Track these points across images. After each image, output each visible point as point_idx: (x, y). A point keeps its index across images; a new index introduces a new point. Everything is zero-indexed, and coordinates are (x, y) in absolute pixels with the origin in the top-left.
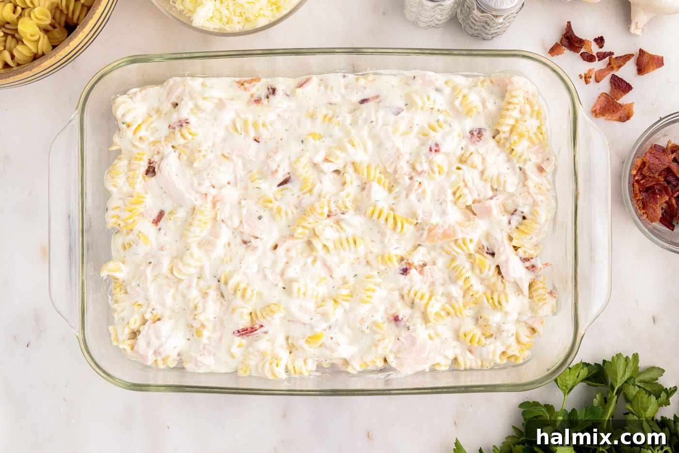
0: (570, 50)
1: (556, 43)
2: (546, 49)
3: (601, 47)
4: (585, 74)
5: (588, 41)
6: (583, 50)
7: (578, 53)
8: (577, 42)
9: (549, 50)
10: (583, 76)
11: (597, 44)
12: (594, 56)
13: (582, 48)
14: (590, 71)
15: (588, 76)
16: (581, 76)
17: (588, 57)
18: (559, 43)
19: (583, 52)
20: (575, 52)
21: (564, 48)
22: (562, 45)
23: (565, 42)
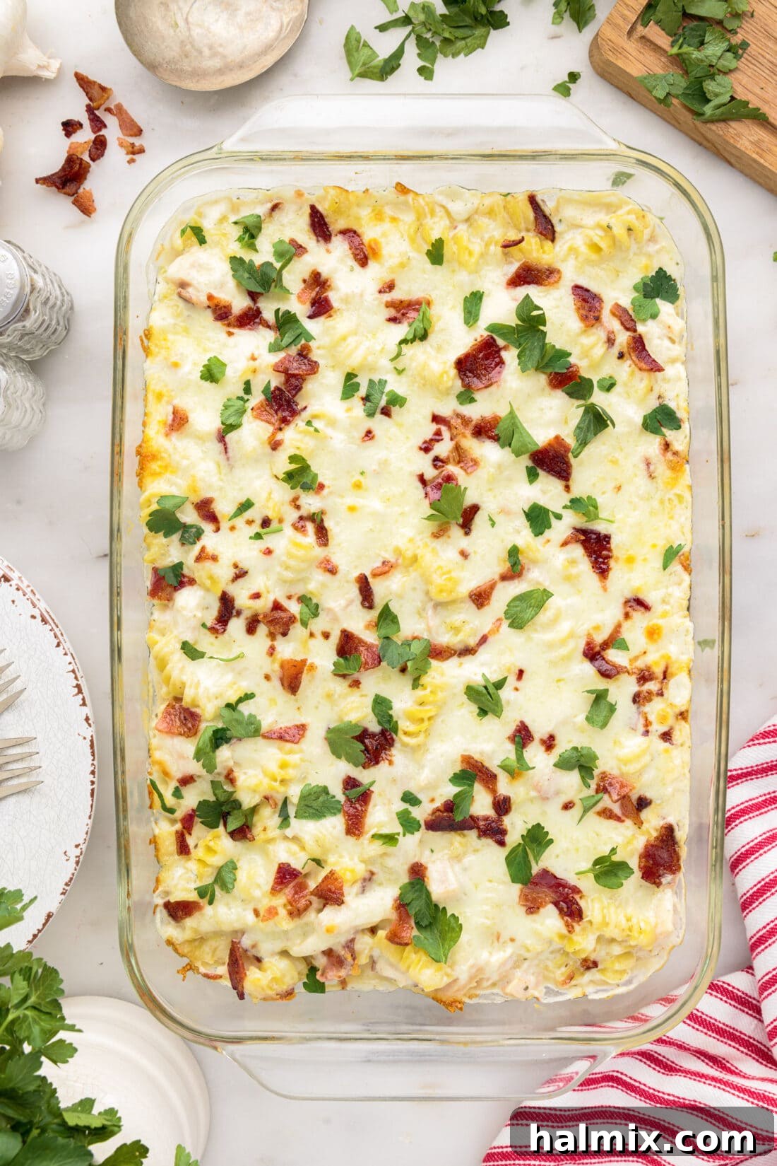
0: (85, 179)
1: (73, 204)
2: (83, 222)
3: (81, 125)
4: (127, 154)
5: (70, 148)
6: (86, 158)
7: (90, 166)
8: (72, 168)
9: (86, 217)
10: (131, 156)
11: (74, 132)
12: (96, 138)
13: (81, 159)
14: (121, 145)
15: (131, 149)
16: (131, 161)
17: (97, 149)
18: (73, 198)
19: (90, 156)
20: (89, 171)
21: (81, 191)
22: (77, 193)
23: (71, 187)
